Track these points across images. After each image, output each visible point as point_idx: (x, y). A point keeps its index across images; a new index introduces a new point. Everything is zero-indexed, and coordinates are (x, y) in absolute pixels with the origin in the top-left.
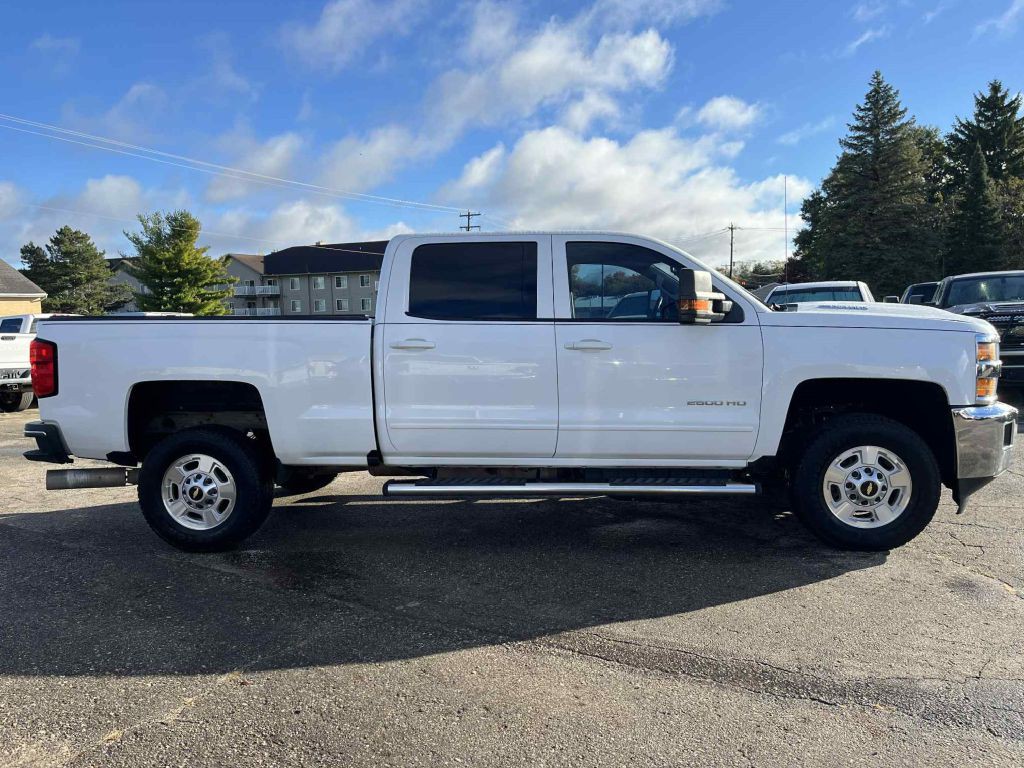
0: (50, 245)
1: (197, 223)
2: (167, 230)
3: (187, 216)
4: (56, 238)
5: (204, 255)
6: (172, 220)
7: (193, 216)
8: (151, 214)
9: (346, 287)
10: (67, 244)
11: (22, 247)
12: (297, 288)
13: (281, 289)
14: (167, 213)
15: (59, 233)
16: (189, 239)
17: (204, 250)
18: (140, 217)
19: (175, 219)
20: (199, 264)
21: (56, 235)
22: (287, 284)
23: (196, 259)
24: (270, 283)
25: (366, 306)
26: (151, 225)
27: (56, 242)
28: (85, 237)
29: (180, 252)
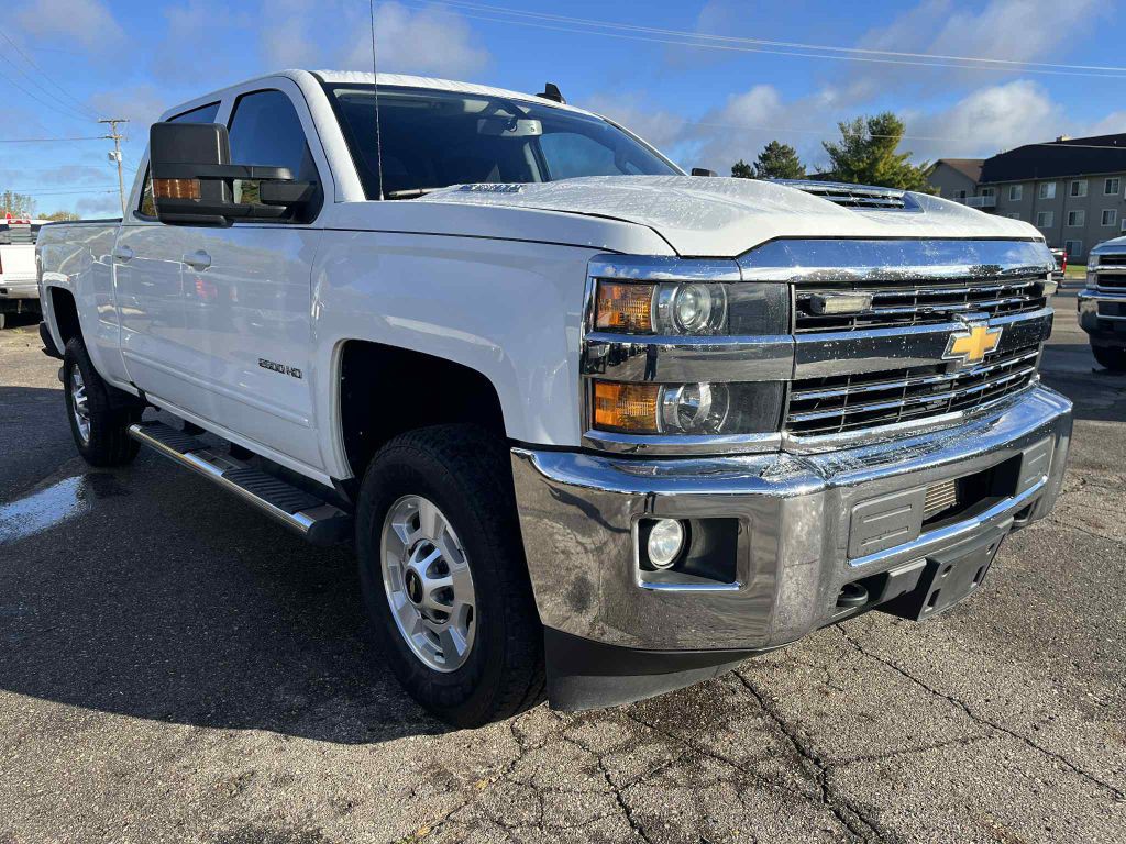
0: (758, 161)
1: (901, 126)
2: (867, 136)
3: (891, 118)
4: (764, 155)
5: (904, 163)
6: (873, 125)
7: (897, 118)
8: (852, 121)
9: (1084, 195)
10: (773, 160)
11: (734, 165)
12: (1019, 198)
13: (998, 200)
14: (869, 117)
15: (767, 149)
16: (888, 145)
17: (904, 158)
18: (840, 124)
19: (877, 123)
20: (895, 174)
21: (764, 151)
22: (1006, 192)
23: (892, 167)
24: (985, 193)
25: (1109, 220)
26: (852, 133)
27: (764, 158)
28: (791, 152)
29: (876, 161)
